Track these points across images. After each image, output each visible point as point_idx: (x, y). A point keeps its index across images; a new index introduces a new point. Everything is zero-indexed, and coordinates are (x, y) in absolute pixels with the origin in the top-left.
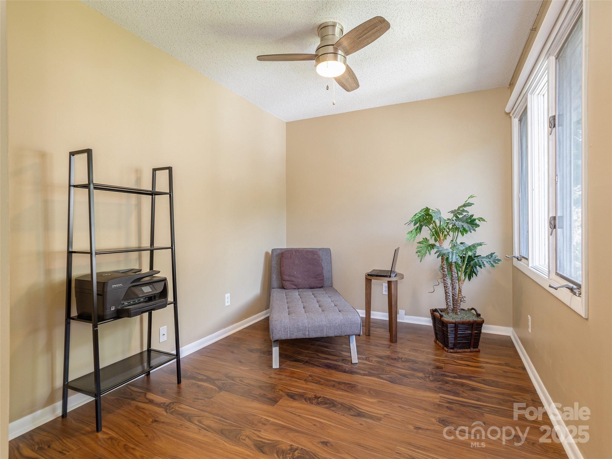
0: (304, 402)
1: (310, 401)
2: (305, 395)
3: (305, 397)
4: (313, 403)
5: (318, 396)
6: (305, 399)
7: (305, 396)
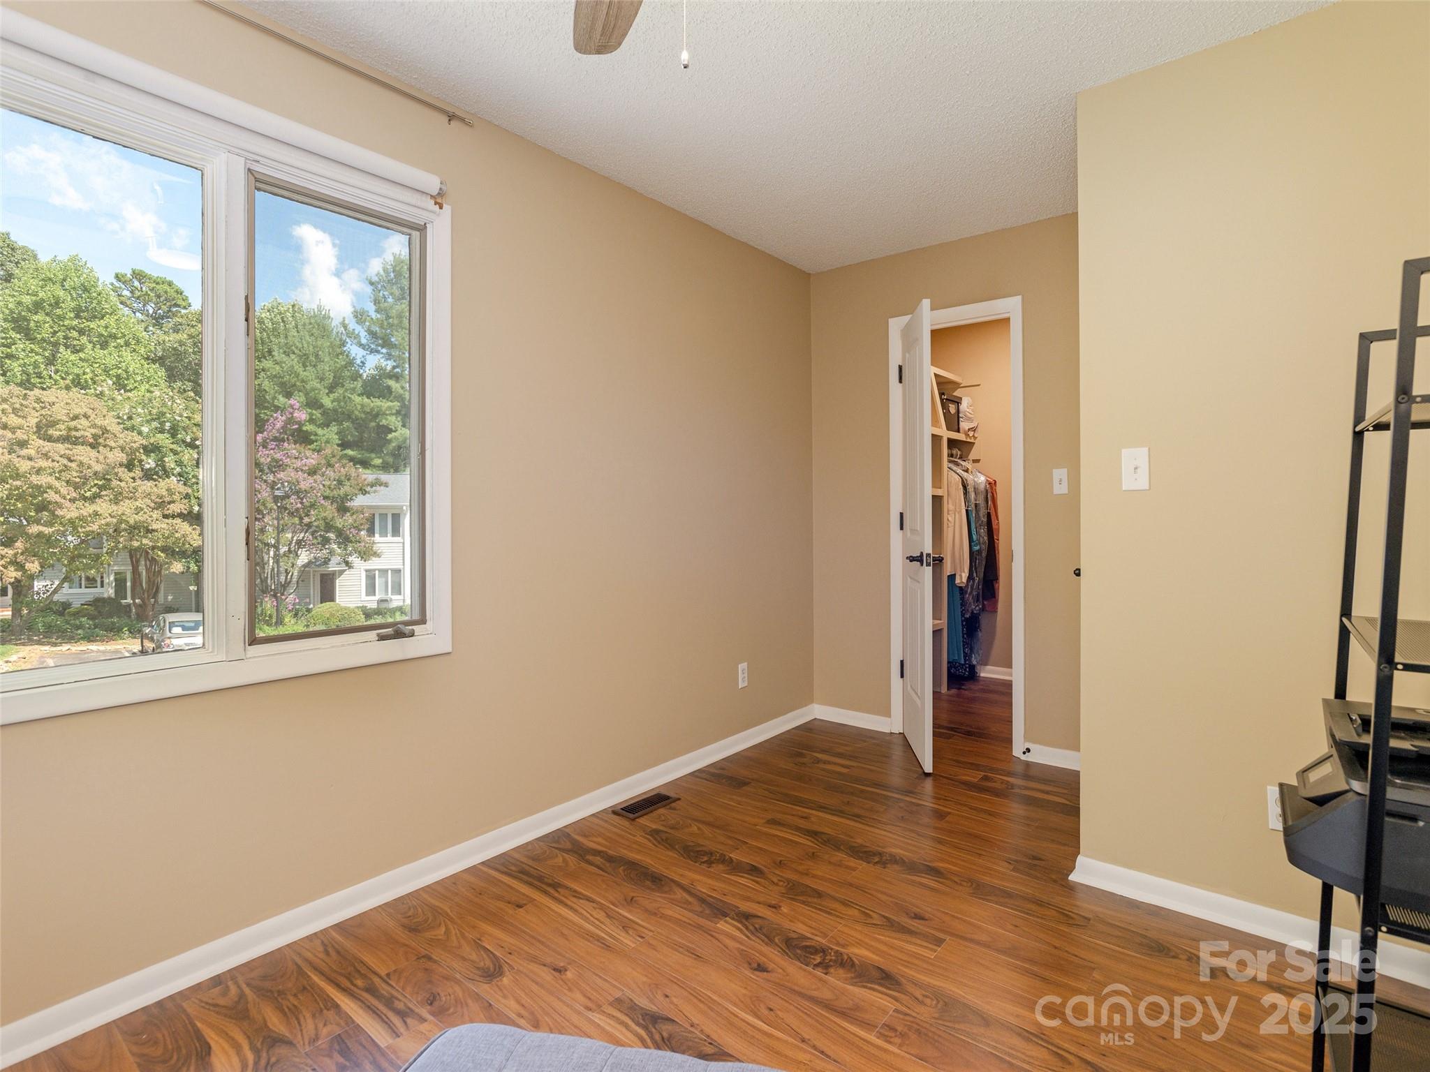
0: (857, 959)
1: (842, 960)
2: (852, 978)
3: (853, 970)
4: (834, 953)
5: (820, 969)
6: (853, 965)
7: (853, 975)
